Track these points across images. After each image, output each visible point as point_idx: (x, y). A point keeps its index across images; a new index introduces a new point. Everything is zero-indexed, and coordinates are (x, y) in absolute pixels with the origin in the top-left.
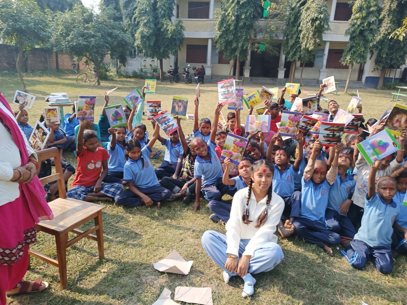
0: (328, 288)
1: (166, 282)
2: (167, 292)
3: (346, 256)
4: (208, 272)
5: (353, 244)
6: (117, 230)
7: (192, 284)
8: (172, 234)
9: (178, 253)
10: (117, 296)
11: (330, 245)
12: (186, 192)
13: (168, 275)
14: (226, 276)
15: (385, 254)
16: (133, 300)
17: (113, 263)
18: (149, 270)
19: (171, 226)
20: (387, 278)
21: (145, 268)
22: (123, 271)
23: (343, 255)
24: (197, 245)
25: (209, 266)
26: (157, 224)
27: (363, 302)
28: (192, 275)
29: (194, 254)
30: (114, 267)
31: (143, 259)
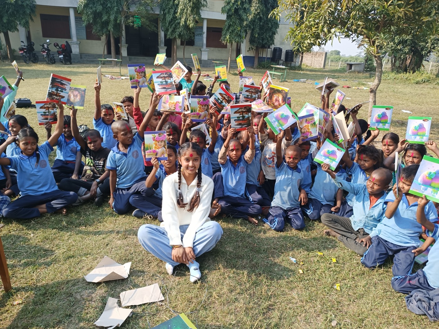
0: (261, 254)
1: (106, 292)
2: (111, 301)
3: (267, 223)
4: (149, 269)
5: (271, 211)
6: (16, 252)
7: (136, 286)
8: (91, 241)
9: (109, 258)
10: (52, 324)
11: (253, 216)
12: (96, 192)
13: (105, 284)
14: (169, 268)
15: (297, 213)
16: (73, 321)
17: (27, 291)
18: (80, 285)
19: (88, 233)
20: (303, 234)
21: (74, 285)
22: (46, 295)
23: (264, 223)
24: (128, 246)
25: (147, 263)
26: (69, 234)
27: (291, 258)
28: (132, 276)
29: (126, 255)
30: (30, 294)
31: (67, 276)
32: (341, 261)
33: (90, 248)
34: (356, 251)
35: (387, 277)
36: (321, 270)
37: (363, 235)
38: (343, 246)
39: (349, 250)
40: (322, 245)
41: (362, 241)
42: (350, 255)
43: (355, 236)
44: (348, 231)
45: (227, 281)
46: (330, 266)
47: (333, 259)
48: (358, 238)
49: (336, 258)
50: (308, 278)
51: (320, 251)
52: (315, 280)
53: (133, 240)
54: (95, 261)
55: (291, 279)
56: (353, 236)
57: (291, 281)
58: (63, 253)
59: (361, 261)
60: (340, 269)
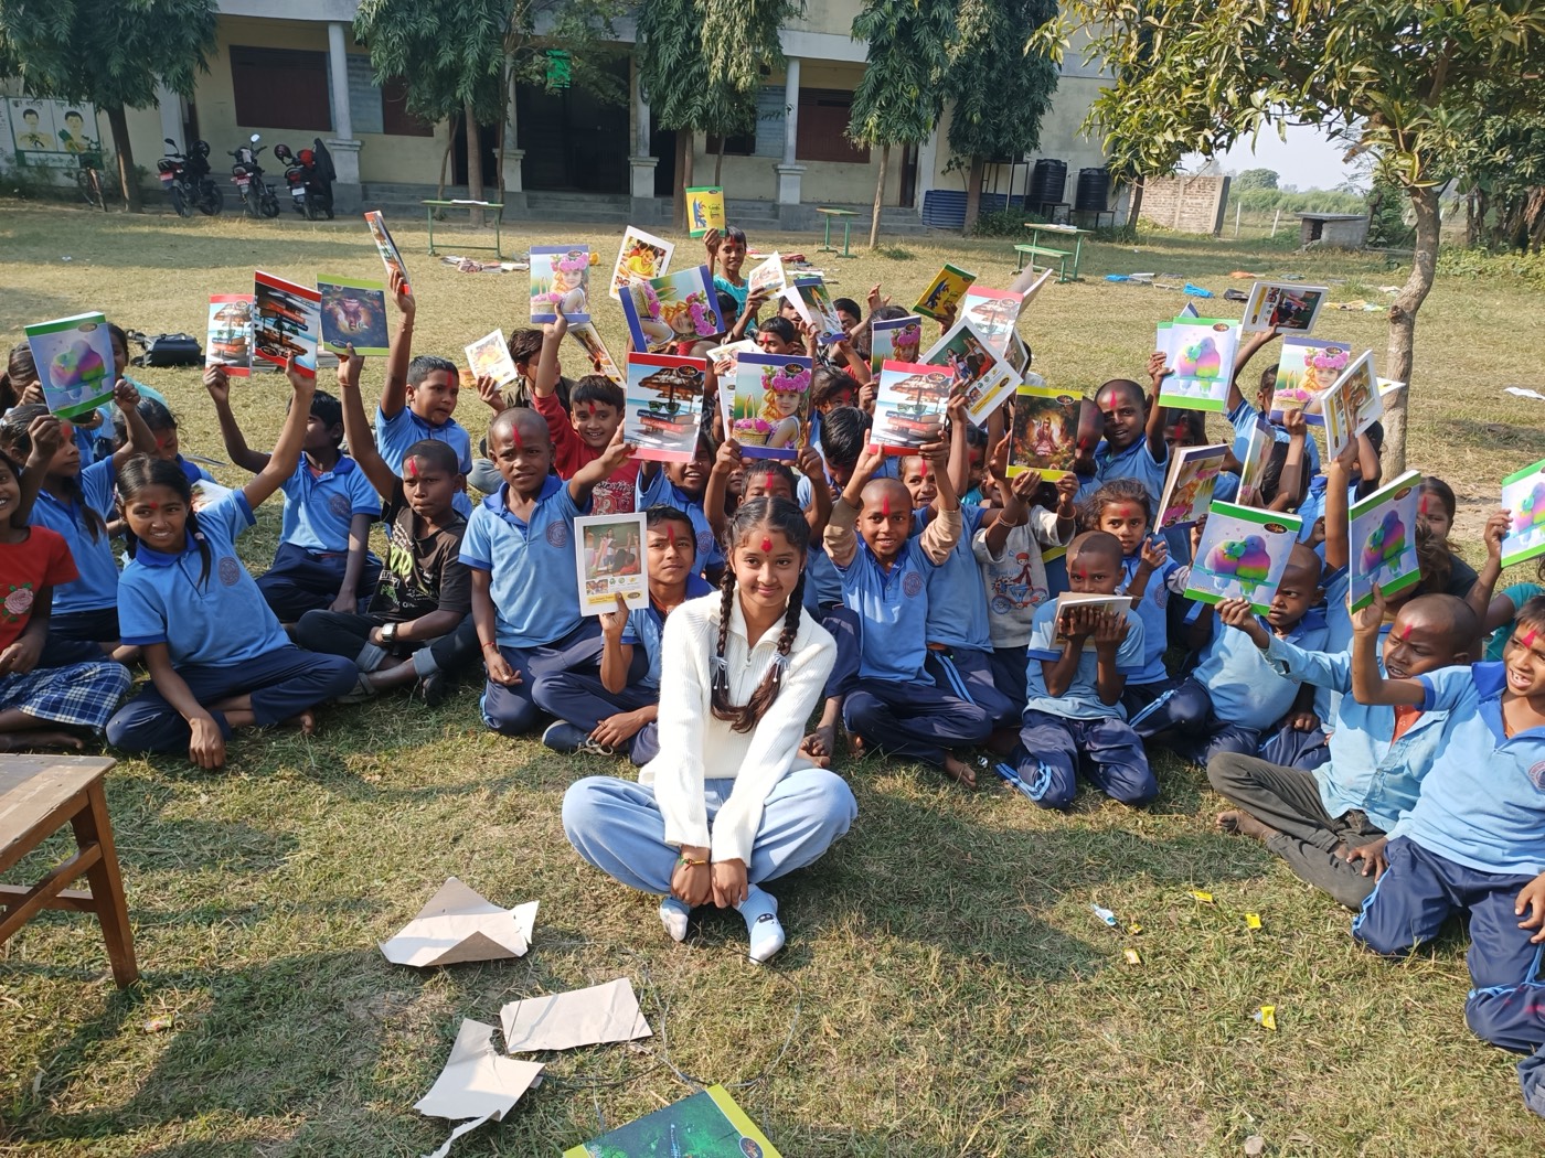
0: (990, 889)
1: (452, 1000)
2: (473, 1033)
3: (1014, 780)
4: (597, 929)
6: (151, 855)
7: (555, 985)
8: (401, 823)
9: (465, 886)
10: (272, 1101)
13: (451, 973)
16: (344, 1096)
17: (188, 986)
18: (367, 973)
19: (391, 798)
20: (1140, 823)
21: (345, 973)
22: (252, 1004)
23: (1003, 779)
24: (525, 845)
25: (593, 908)
26: (327, 799)
27: (1097, 908)
28: (542, 951)
29: (522, 877)
30: (198, 998)
31: (323, 940)
32: (1279, 926)
33: (398, 850)
34: (1335, 892)
35: (1452, 988)
36: (1204, 956)
37: (1362, 834)
38: (1287, 871)
39: (1310, 886)
40: (1210, 868)
41: (1358, 857)
42: (1311, 905)
43: (1331, 839)
44: (1304, 818)
45: (870, 981)
46: (1239, 940)
47: (1248, 916)
48: (1342, 847)
49: (1262, 913)
50: (1159, 980)
51: (1201, 886)
52: (1183, 989)
53: (542, 824)
54: (415, 894)
55: (1096, 982)
56: (1326, 838)
57: (1098, 989)
58: (308, 863)
59: (1354, 927)
60: (1275, 954)
